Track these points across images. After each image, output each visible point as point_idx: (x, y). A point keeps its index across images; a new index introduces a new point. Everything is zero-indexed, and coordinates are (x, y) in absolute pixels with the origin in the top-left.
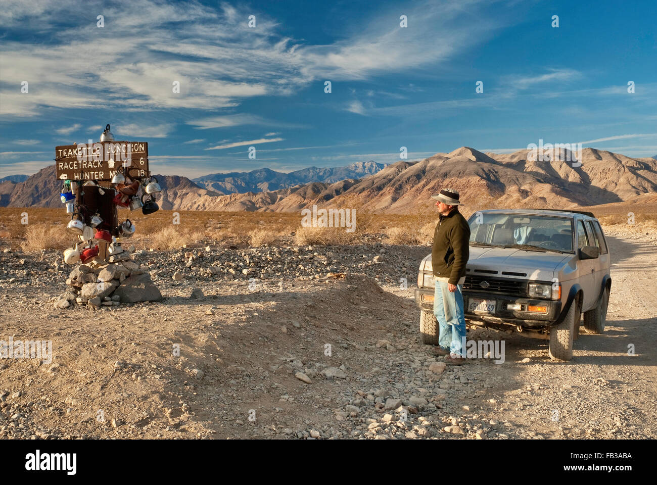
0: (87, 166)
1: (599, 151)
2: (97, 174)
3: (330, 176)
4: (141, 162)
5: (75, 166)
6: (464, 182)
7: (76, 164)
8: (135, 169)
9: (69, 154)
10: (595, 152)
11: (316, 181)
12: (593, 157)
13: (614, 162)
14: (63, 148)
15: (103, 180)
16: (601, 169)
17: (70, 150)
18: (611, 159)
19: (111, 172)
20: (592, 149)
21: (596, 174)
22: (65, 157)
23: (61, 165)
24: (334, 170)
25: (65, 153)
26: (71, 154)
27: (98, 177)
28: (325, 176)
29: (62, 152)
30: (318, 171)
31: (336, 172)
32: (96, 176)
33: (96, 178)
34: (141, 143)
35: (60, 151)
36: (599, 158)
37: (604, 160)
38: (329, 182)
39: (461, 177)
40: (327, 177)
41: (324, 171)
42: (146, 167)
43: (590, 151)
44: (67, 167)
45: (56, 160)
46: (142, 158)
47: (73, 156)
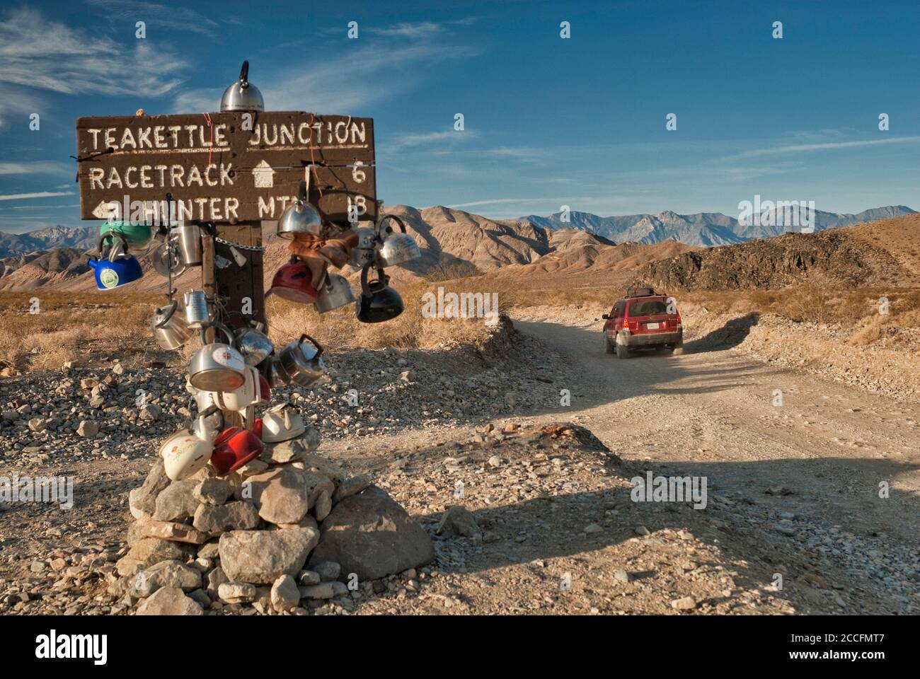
0: (185, 179)
1: (452, 210)
2: (216, 205)
3: (83, 238)
4: (355, 175)
5: (144, 178)
6: (276, 249)
7: (147, 173)
8: (336, 191)
9: (125, 142)
10: (447, 211)
11: (62, 246)
12: (444, 218)
13: (470, 225)
14: (103, 124)
15: (237, 223)
16: (454, 234)
17: (128, 132)
18: (467, 221)
19: (261, 201)
20: (443, 208)
21: (447, 240)
22: (111, 150)
23: (97, 174)
24: (90, 231)
25: (109, 141)
26: (132, 142)
27: (222, 212)
28: (77, 239)
29: (101, 137)
30: (65, 231)
31: (93, 233)
32: (213, 211)
33: (214, 217)
34: (357, 121)
35: (95, 132)
36: (452, 219)
37: (458, 223)
38: (82, 247)
39: (272, 243)
40: (80, 240)
41: (75, 231)
42: (371, 186)
43: (440, 211)
44: (118, 181)
45: (80, 160)
46: (359, 163)
47: (138, 148)
